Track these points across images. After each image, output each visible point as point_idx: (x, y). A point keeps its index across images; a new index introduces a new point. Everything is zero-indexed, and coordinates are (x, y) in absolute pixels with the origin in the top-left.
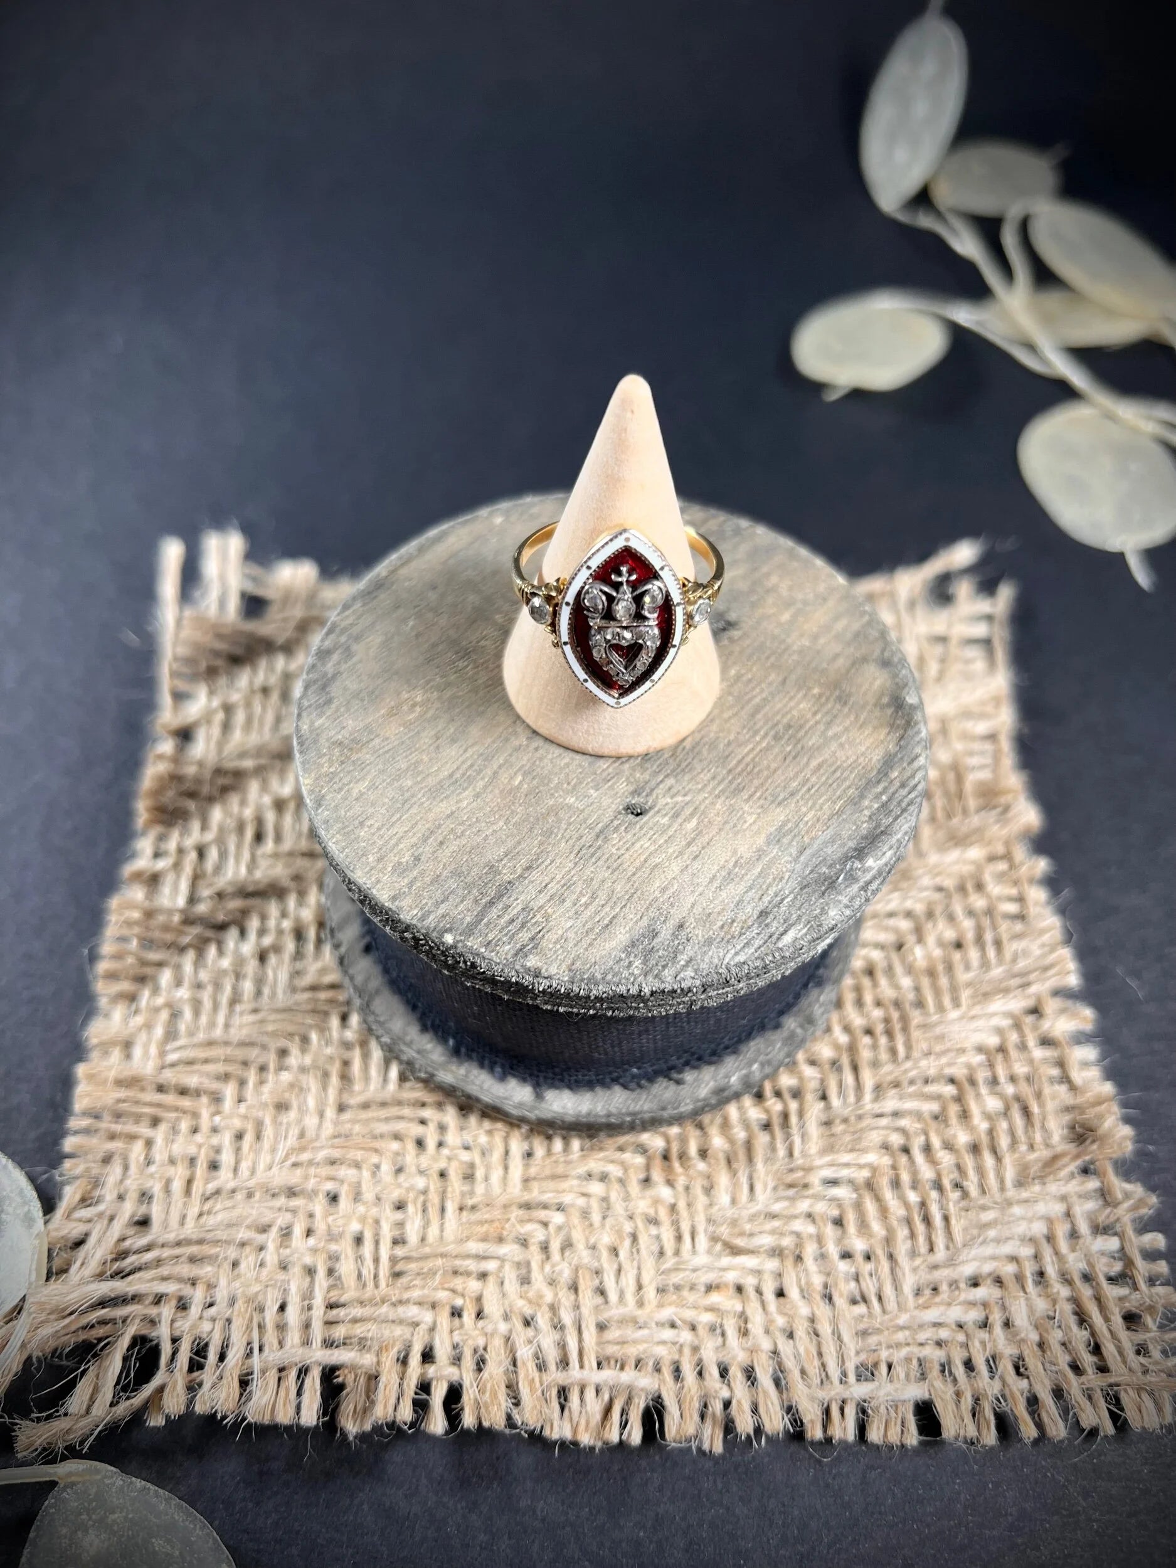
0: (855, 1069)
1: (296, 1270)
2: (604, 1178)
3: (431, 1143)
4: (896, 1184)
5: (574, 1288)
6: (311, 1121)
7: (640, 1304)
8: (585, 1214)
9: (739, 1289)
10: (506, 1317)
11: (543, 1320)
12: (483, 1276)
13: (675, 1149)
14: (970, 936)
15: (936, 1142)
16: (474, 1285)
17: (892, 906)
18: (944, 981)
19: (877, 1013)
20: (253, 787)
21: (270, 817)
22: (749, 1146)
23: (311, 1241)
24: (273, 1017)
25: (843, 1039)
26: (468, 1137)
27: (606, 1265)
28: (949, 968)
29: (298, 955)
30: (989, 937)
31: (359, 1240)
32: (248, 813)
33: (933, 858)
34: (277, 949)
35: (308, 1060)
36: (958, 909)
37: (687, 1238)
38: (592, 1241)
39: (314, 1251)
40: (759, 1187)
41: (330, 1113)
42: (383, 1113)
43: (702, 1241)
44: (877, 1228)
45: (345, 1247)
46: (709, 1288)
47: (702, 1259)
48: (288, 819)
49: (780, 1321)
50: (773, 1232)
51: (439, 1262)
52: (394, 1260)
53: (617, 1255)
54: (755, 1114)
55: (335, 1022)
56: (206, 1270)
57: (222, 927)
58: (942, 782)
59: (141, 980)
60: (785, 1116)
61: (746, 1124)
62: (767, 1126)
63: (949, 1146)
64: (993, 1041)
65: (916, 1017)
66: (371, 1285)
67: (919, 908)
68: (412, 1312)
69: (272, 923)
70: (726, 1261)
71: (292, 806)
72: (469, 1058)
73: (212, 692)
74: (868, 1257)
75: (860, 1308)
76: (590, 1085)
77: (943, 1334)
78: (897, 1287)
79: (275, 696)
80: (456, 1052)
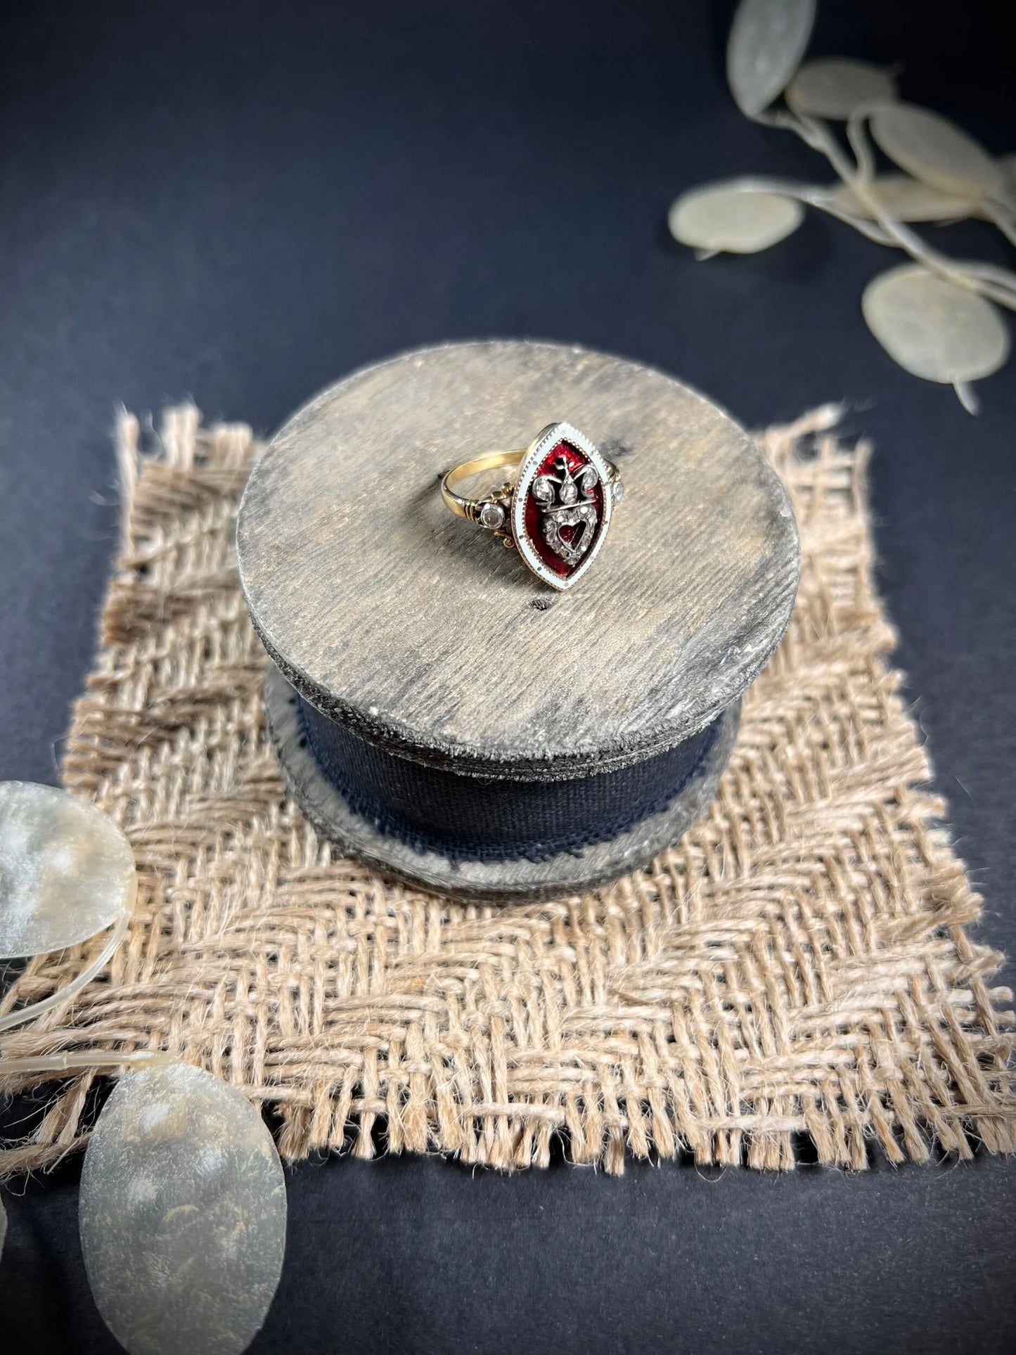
0: (734, 849)
1: (240, 1021)
2: (513, 940)
3: (360, 912)
4: (773, 946)
5: (488, 1033)
6: (253, 894)
7: (547, 1047)
8: (497, 970)
9: (635, 1035)
10: (427, 1059)
11: (460, 1061)
12: (407, 1023)
13: (576, 915)
14: (835, 738)
15: (808, 912)
16: (398, 1032)
17: (766, 713)
18: (812, 776)
19: (754, 803)
20: (203, 612)
21: (217, 637)
22: (641, 912)
23: (253, 995)
24: (219, 805)
25: (724, 825)
26: (392, 906)
27: (515, 1014)
28: (817, 765)
29: (242, 753)
30: (852, 739)
31: (295, 994)
32: (198, 633)
33: (802, 672)
34: (223, 747)
35: (250, 842)
36: (824, 715)
37: (587, 991)
38: (503, 993)
39: (256, 1004)
40: (650, 948)
41: (269, 886)
42: (317, 886)
43: (601, 995)
44: (757, 983)
45: (284, 1001)
46: (608, 1034)
47: (601, 1009)
48: (233, 639)
49: (672, 1063)
50: (663, 987)
51: (367, 1012)
52: (326, 1011)
53: (525, 1005)
54: (646, 886)
55: (274, 810)
56: (160, 1020)
57: (174, 728)
58: (810, 609)
59: (103, 772)
60: (673, 888)
61: (638, 895)
62: (657, 898)
63: (819, 914)
64: (857, 826)
65: (788, 807)
66: (306, 1032)
67: (791, 715)
68: (343, 1054)
69: (218, 726)
70: (622, 1011)
71: (236, 627)
72: (393, 835)
73: (166, 535)
74: (749, 1009)
75: (743, 1053)
76: (500, 858)
77: (818, 1074)
78: (776, 1034)
79: (221, 539)
80: (381, 830)
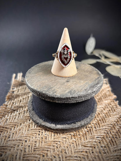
0: (99, 124)
1: (19, 151)
2: (65, 138)
3: (41, 135)
4: (107, 137)
5: (62, 152)
6: (24, 132)
7: (72, 154)
8: (63, 143)
9: (86, 152)
10: (51, 156)
11: (57, 157)
12: (48, 151)
13: (75, 134)
14: (111, 110)
15: (112, 132)
16: (46, 152)
17: (100, 107)
18: (108, 114)
19: (101, 118)
20: (20, 97)
21: (22, 100)
22: (86, 134)
23: (22, 147)
24: (20, 120)
25: (97, 121)
26: (46, 134)
27: (66, 149)
29: (24, 113)
30: (113, 109)
31: (29, 146)
32: (19, 99)
33: (104, 102)
34: (21, 113)
35: (24, 125)
36: (108, 107)
37: (78, 145)
38: (64, 146)
39: (22, 148)
40: (88, 138)
41: (27, 131)
42: (34, 131)
43: (80, 146)
44: (105, 143)
45: (27, 147)
46: (82, 152)
47: (80, 148)
48: (24, 100)
49: (93, 156)
50: (90, 144)
51: (41, 149)
52: (34, 149)
53: (68, 147)
54: (86, 130)
55: (28, 121)
56: (6, 151)
57: (15, 110)
58: (104, 95)
59: (3, 116)
60: (90, 130)
61: (85, 131)
62: (88, 131)
64: (116, 120)
65: (106, 118)
66: (30, 152)
67: (104, 107)
68: (37, 155)
69: (21, 110)
70: (84, 148)
72: (46, 121)
73: (17, 88)
74: (105, 147)
75: (105, 154)
76: (63, 124)
77: (118, 157)
78: (110, 151)
79: (24, 89)
80: (44, 121)
